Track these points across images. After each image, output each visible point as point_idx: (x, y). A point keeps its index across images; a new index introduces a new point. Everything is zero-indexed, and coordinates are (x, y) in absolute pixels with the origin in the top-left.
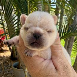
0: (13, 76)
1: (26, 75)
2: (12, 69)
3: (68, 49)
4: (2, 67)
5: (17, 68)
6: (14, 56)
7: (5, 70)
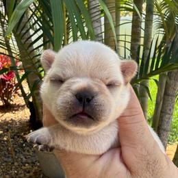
0: (36, 168)
2: (34, 152)
3: (166, 97)
6: (37, 119)
7: (18, 154)
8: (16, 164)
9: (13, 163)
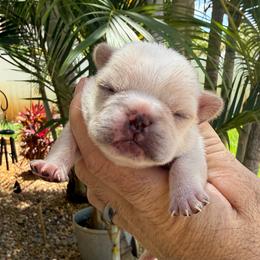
0: (74, 252)
1: (115, 246)
2: (71, 231)
4: (40, 226)
5: (88, 227)
7: (50, 234)
8: (47, 245)
9: (44, 245)
